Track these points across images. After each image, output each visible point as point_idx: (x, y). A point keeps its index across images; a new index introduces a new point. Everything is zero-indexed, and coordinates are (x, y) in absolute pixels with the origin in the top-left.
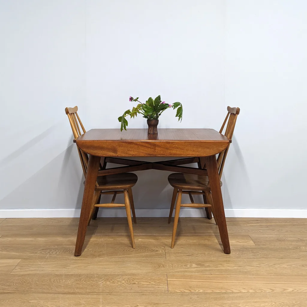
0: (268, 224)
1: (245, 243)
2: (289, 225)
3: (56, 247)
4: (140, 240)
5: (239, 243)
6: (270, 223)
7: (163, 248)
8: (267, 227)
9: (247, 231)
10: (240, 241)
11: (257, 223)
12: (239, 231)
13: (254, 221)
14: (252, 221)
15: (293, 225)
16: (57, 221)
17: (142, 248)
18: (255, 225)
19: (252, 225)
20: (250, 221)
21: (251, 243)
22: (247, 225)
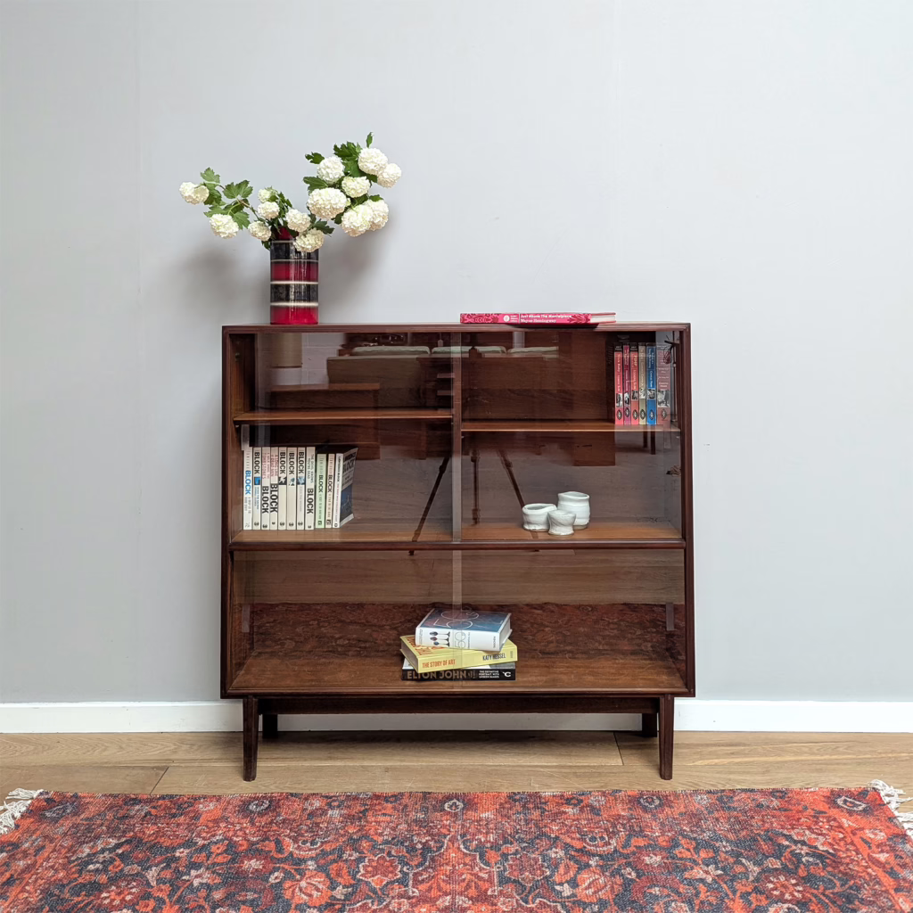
0: (771, 759)
2: (845, 764)
6: (779, 755)
8: (768, 771)
11: (732, 754)
13: (723, 746)
14: (715, 745)
15: (859, 764)
16: (32, 748)
18: (726, 761)
19: (716, 761)
20: (707, 745)
22: (696, 763)
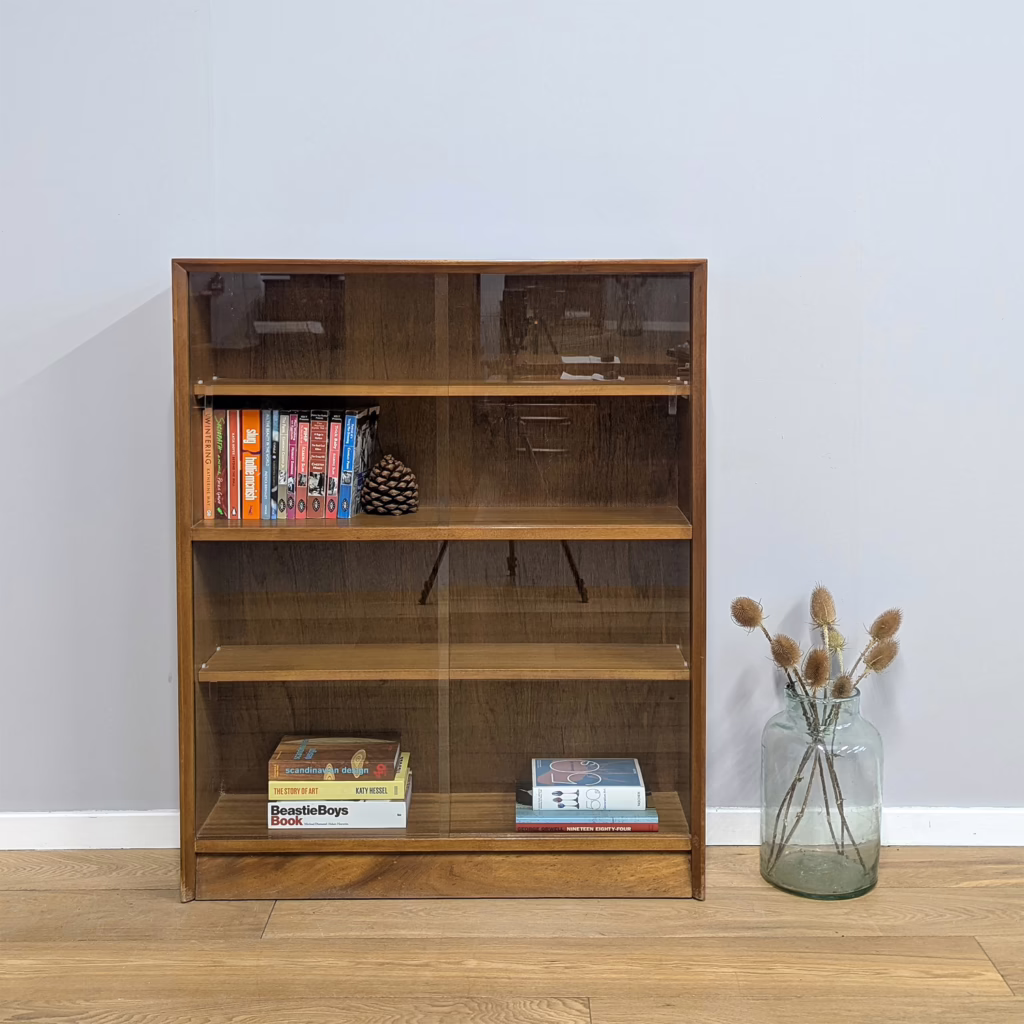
1: (961, 982)
3: (83, 1004)
4: (472, 963)
5: (932, 982)
7: (581, 1007)
9: (965, 917)
10: (939, 972)
11: (1005, 873)
12: (927, 915)
13: (985, 864)
14: (980, 863)
16: (94, 867)
17: (483, 1008)
20: (970, 863)
21: (989, 980)
22: (961, 885)
